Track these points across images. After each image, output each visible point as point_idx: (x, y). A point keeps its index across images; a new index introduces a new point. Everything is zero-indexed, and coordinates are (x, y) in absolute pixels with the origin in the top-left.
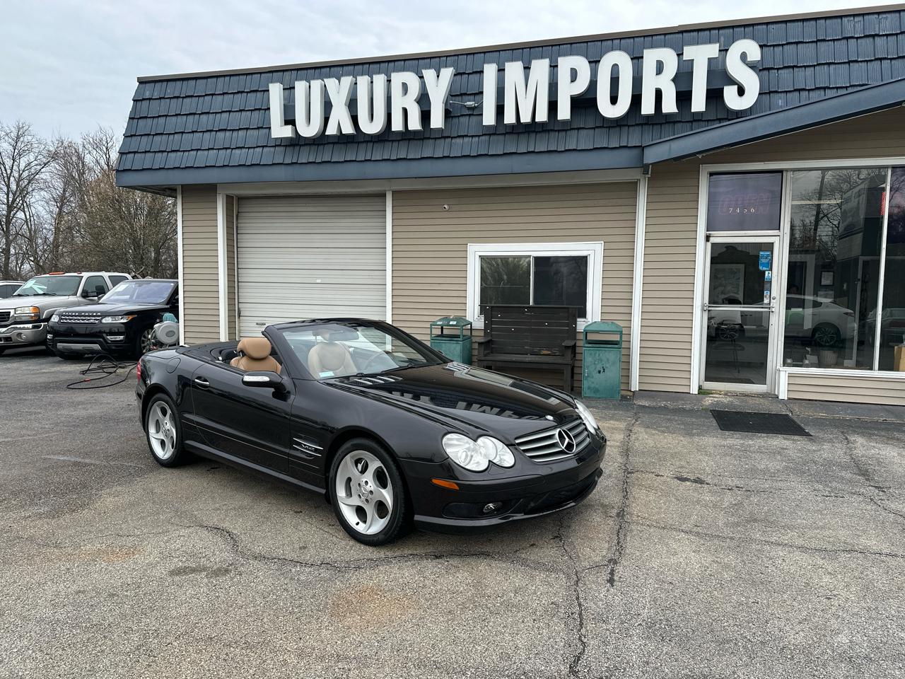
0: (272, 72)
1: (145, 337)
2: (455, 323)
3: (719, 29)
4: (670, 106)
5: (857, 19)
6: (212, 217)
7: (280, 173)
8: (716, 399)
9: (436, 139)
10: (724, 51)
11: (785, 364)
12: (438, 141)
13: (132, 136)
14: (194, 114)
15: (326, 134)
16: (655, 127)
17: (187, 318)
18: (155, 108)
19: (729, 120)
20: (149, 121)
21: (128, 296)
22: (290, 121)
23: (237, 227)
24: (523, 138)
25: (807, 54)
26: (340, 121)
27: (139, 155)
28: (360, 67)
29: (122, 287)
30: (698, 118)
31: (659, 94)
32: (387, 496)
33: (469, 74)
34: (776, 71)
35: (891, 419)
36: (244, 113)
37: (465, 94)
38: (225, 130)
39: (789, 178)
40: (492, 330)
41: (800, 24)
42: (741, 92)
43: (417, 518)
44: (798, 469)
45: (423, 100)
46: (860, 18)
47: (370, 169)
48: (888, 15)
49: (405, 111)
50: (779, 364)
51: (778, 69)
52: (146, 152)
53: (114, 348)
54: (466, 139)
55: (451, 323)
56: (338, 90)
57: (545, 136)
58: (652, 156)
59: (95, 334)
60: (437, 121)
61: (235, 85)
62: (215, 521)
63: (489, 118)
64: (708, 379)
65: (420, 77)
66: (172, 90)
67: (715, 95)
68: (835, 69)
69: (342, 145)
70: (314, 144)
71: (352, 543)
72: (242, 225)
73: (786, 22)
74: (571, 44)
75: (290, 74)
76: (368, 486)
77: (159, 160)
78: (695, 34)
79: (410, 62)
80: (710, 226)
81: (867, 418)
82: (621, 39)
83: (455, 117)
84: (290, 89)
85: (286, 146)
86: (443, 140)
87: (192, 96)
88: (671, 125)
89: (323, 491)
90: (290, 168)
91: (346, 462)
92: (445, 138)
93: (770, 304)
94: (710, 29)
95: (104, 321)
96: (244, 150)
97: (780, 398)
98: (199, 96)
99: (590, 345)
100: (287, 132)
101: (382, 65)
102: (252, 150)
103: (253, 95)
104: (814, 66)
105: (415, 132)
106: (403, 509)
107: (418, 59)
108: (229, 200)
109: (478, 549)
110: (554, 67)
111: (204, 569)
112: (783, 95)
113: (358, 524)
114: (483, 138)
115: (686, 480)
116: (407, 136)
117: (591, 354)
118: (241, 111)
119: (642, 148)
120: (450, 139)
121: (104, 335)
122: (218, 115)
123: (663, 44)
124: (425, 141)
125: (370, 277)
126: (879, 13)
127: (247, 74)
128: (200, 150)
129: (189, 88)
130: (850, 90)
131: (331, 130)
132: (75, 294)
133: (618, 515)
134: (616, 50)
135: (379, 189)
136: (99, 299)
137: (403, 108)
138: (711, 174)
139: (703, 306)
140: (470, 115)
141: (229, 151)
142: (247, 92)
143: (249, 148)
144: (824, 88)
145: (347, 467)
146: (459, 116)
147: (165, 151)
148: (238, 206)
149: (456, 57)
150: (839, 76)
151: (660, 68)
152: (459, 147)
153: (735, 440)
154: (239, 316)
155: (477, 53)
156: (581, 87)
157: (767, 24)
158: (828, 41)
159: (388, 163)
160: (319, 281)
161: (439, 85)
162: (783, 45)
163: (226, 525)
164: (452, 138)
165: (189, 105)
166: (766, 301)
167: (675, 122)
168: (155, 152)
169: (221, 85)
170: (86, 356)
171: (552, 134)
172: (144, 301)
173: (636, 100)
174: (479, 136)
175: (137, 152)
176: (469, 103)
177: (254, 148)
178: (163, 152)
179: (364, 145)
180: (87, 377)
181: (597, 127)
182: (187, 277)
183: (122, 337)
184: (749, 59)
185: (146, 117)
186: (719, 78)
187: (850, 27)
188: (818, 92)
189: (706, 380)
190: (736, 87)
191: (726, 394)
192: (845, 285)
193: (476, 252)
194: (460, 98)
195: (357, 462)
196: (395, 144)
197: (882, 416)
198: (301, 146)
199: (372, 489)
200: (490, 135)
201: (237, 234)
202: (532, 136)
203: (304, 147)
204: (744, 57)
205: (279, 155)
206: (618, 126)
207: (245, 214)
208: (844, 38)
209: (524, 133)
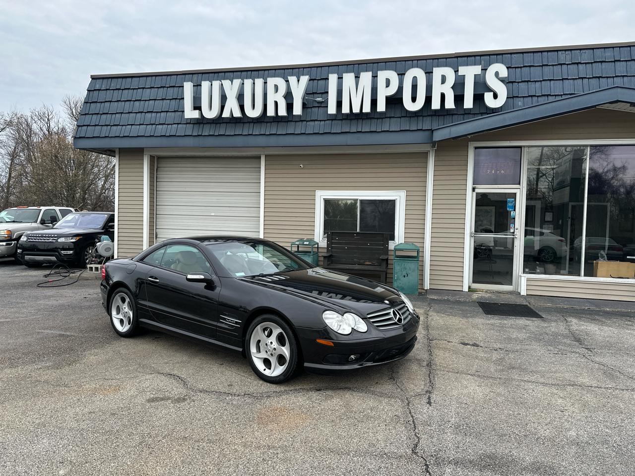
0: (185, 74)
1: (87, 252)
2: (308, 243)
3: (481, 56)
4: (450, 104)
5: (567, 52)
6: (140, 170)
7: (190, 142)
8: (480, 295)
9: (296, 121)
10: (484, 70)
11: (524, 272)
12: (298, 123)
13: (86, 114)
14: (130, 101)
15: (223, 116)
16: (440, 117)
17: (120, 238)
18: (103, 96)
19: (488, 114)
20: (98, 105)
21: (74, 224)
22: (197, 107)
23: (157, 177)
24: (354, 122)
25: (536, 73)
26: (232, 109)
27: (91, 127)
28: (245, 73)
29: (69, 217)
30: (468, 112)
31: (443, 96)
32: (286, 351)
33: (318, 80)
34: (517, 84)
35: (592, 308)
36: (165, 101)
37: (316, 93)
38: (152, 112)
39: (525, 151)
40: (332, 248)
41: (532, 54)
42: (495, 96)
43: (306, 364)
44: (537, 338)
45: (288, 96)
46: (570, 52)
47: (251, 141)
48: (587, 51)
49: (276, 103)
50: (520, 272)
51: (518, 82)
52: (95, 125)
53: (66, 259)
54: (316, 123)
55: (305, 243)
56: (231, 88)
57: (369, 121)
58: (438, 136)
59: (53, 250)
60: (297, 110)
61: (159, 82)
62: (167, 370)
63: (332, 109)
64: (474, 282)
65: (286, 81)
66: (114, 84)
67: (478, 98)
68: (554, 83)
69: (233, 124)
70: (213, 123)
71: (261, 382)
72: (160, 176)
73: (523, 53)
74: (386, 62)
75: (198, 76)
76: (273, 345)
77: (105, 131)
78: (466, 58)
79: (279, 71)
80: (475, 182)
81: (577, 307)
82: (418, 60)
83: (309, 108)
84: (198, 86)
85: (194, 124)
86: (301, 123)
87: (129, 89)
89: (241, 350)
90: (197, 139)
91: (257, 330)
92: (302, 121)
93: (514, 233)
94: (475, 56)
95: (59, 240)
96: (164, 126)
97: (522, 294)
98: (134, 89)
99: (398, 259)
100: (196, 114)
101: (260, 72)
102: (170, 126)
103: (172, 89)
104: (541, 81)
105: (282, 117)
106: (297, 359)
107: (284, 69)
108: (152, 158)
109: (342, 385)
110: (375, 77)
111: (169, 398)
112: (522, 99)
113: (265, 370)
114: (328, 122)
115: (468, 344)
116: (277, 119)
117: (399, 264)
118: (163, 99)
119: (432, 131)
120: (305, 122)
121: (59, 250)
122: (147, 102)
123: (445, 64)
124: (289, 123)
125: (249, 212)
126: (580, 49)
127: (167, 75)
128: (134, 125)
129: (127, 83)
130: (564, 97)
131: (226, 114)
132: (36, 222)
133: (427, 365)
134: (415, 67)
135: (256, 153)
136: (54, 225)
137: (275, 101)
138: (476, 148)
139: (471, 233)
140: (319, 107)
141: (154, 126)
142: (168, 87)
143: (168, 124)
144: (548, 95)
145: (258, 334)
146: (311, 107)
147: (109, 125)
148: (157, 163)
149: (310, 69)
150: (556, 88)
151: (444, 80)
152: (311, 127)
153: (495, 320)
154: (156, 238)
155: (323, 66)
156: (392, 90)
157: (511, 54)
158: (550, 65)
159: (264, 137)
160: (213, 214)
161: (299, 87)
162: (521, 67)
163: (175, 372)
164: (307, 121)
165: (126, 95)
166: (512, 231)
167: (453, 115)
168: (102, 126)
169: (149, 82)
170: (45, 264)
171: (373, 121)
172: (86, 227)
173: (428, 99)
174: (325, 121)
175: (89, 125)
176: (318, 99)
177: (172, 124)
178: (107, 125)
179: (248, 125)
180: (50, 279)
181: (403, 117)
182: (121, 210)
183: (71, 252)
184: (500, 76)
185: (96, 102)
186: (481, 87)
187: (563, 57)
188: (543, 98)
189: (473, 283)
190: (492, 93)
191: (486, 292)
192: (560, 221)
194: (312, 95)
195: (264, 330)
196: (269, 124)
197: (587, 306)
198: (204, 124)
199: (275, 347)
200: (332, 120)
201: (157, 182)
202: (360, 121)
203: (206, 125)
204: (497, 74)
205: (189, 130)
206: (416, 116)
207: (162, 169)
208: (559, 64)
209: (354, 119)
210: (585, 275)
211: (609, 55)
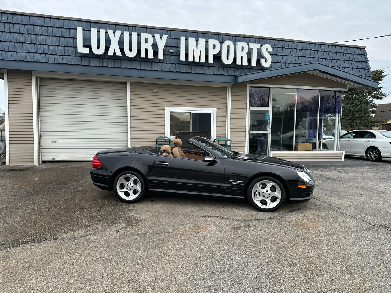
0: (71, 20)
3: (255, 38)
4: (245, 63)
7: (80, 69)
9: (157, 63)
10: (261, 46)
14: (22, 33)
15: (108, 54)
16: (241, 69)
19: (263, 70)
22: (87, 45)
23: (39, 93)
24: (193, 67)
25: (280, 51)
26: (114, 48)
28: (119, 26)
30: (254, 68)
31: (242, 58)
32: (278, 194)
34: (275, 55)
36: (55, 38)
37: (168, 46)
38: (44, 44)
39: (271, 90)
42: (266, 61)
43: (291, 199)
49: (147, 50)
50: (270, 150)
56: (114, 36)
57: (201, 67)
58: (241, 79)
60: (161, 56)
61: (47, 22)
63: (182, 58)
66: (6, 18)
67: (258, 61)
68: (287, 57)
70: (97, 58)
73: (274, 40)
76: (268, 192)
78: (248, 38)
80: (250, 105)
84: (87, 31)
85: (82, 57)
86: (160, 64)
87: (20, 24)
88: (243, 69)
89: (243, 197)
90: (85, 68)
92: (161, 63)
93: (269, 131)
94: (253, 38)
98: (25, 25)
100: (86, 51)
101: (129, 27)
104: (282, 55)
108: (37, 78)
110: (207, 42)
112: (274, 63)
113: (262, 206)
116: (146, 60)
118: (53, 36)
119: (236, 77)
120: (163, 64)
122: (38, 36)
124: (152, 63)
125: (116, 119)
126: (297, 42)
128: (28, 52)
129: (19, 19)
131: (110, 53)
134: (228, 40)
135: (124, 80)
137: (146, 48)
138: (251, 87)
139: (248, 131)
140: (171, 55)
141: (47, 55)
142: (56, 28)
143: (60, 55)
146: (166, 55)
147: (4, 51)
150: (289, 60)
151: (243, 49)
152: (167, 67)
154: (41, 138)
155: (172, 30)
156: (217, 51)
157: (269, 39)
158: (285, 48)
159: (136, 70)
160: (88, 121)
161: (162, 42)
169: (38, 21)
173: (235, 60)
174: (175, 64)
176: (171, 50)
178: (2, 51)
179: (123, 61)
181: (219, 67)
184: (269, 51)
186: (260, 56)
187: (291, 45)
190: (265, 59)
193: (169, 110)
194: (166, 47)
196: (139, 62)
198: (90, 58)
200: (180, 64)
201: (41, 96)
202: (197, 67)
203: (92, 59)
204: (267, 49)
205: (78, 61)
206: (226, 67)
207: (44, 87)
208: (289, 48)
209: (193, 65)
210: (295, 150)
211: (308, 46)
